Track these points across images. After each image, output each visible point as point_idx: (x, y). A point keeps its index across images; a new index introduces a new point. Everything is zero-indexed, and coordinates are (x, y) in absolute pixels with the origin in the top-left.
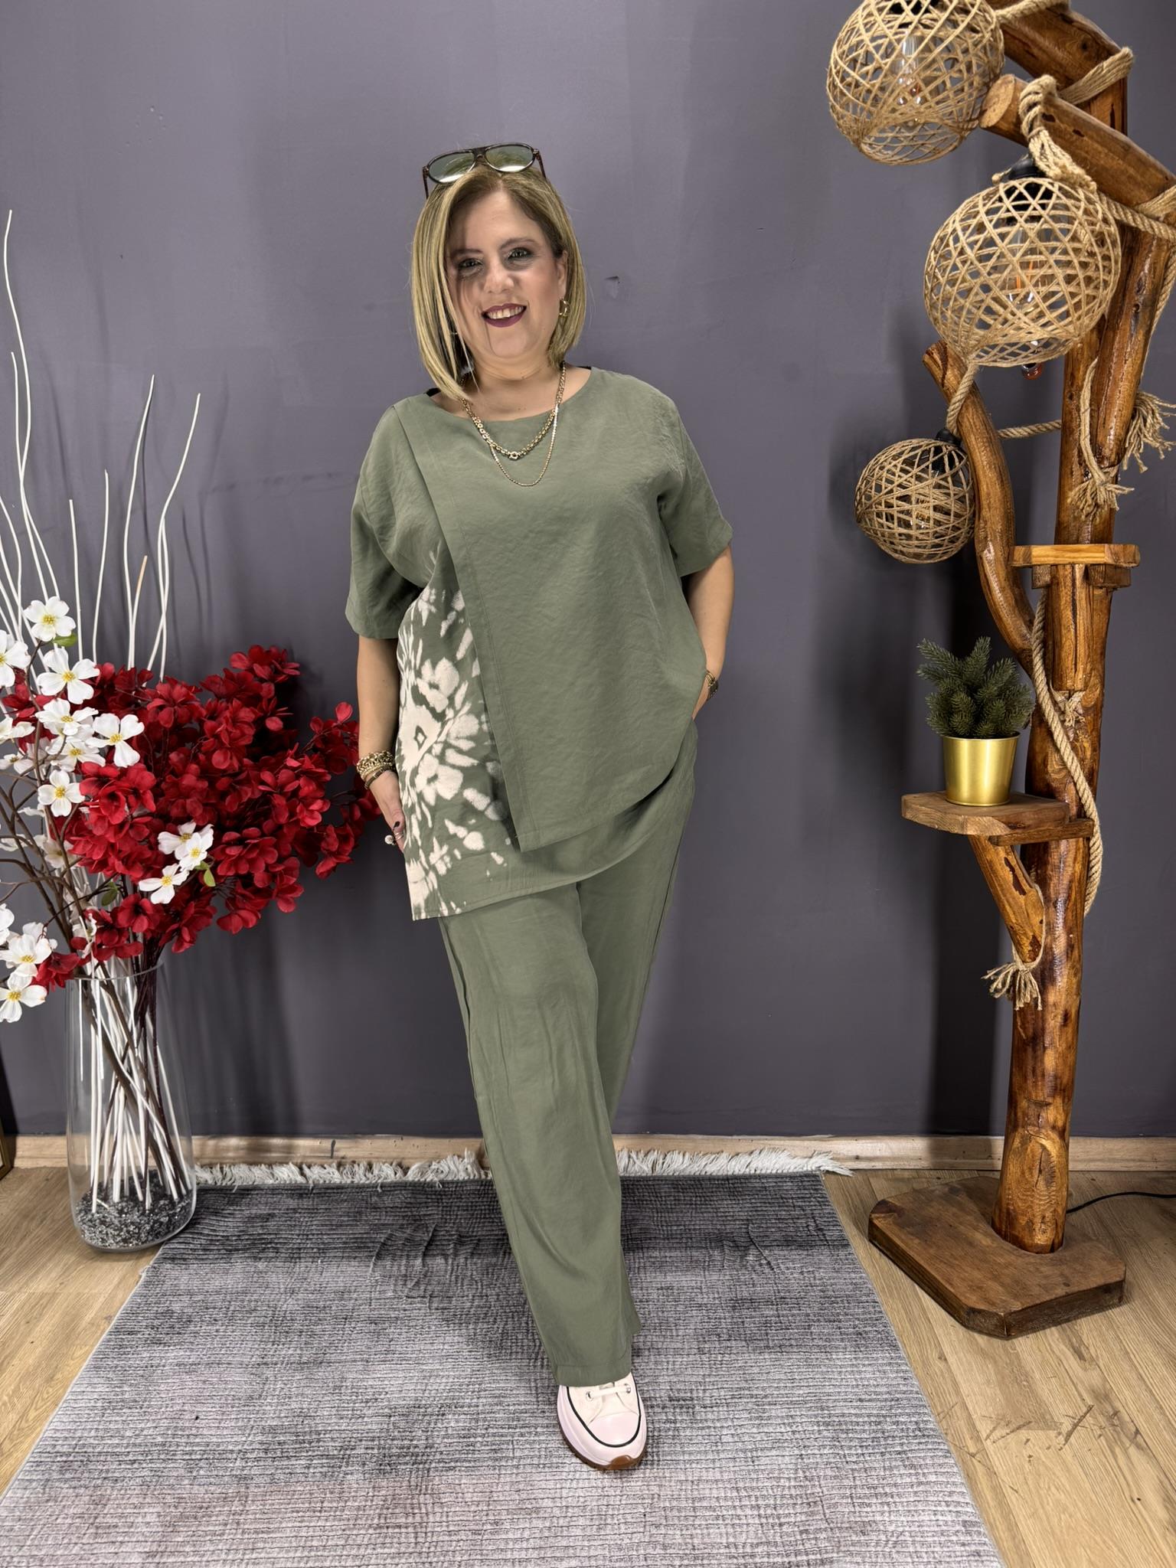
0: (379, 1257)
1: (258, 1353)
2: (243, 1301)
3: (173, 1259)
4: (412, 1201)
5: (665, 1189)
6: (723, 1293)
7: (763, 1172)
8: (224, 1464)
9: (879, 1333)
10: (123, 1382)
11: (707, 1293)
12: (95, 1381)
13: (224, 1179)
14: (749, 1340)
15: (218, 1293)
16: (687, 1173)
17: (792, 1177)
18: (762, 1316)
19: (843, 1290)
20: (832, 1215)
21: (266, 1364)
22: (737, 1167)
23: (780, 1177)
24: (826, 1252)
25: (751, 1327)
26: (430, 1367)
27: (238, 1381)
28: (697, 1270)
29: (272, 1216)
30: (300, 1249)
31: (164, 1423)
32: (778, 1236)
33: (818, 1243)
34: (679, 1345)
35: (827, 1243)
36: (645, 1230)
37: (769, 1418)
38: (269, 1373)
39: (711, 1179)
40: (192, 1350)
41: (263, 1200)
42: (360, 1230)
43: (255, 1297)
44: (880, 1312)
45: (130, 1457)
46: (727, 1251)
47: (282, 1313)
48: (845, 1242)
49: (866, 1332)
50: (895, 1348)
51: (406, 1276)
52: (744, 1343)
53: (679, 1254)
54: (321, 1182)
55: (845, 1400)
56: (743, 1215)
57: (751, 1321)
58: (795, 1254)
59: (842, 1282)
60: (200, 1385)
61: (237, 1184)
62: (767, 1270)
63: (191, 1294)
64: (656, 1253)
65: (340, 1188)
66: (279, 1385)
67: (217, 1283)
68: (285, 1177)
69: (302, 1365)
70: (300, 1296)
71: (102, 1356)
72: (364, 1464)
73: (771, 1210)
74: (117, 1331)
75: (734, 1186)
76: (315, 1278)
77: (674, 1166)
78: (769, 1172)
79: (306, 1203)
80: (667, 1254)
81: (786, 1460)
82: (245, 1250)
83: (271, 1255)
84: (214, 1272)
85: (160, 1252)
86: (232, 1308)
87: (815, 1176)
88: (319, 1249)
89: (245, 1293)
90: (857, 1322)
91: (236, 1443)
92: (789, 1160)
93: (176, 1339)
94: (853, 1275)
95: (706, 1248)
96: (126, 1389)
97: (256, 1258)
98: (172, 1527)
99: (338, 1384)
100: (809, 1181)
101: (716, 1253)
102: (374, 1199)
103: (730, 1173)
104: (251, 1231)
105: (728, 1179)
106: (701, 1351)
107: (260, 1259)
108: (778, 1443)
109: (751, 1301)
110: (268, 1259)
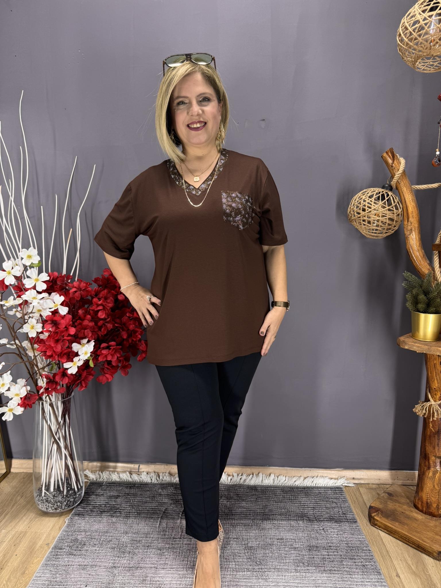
0: (162, 518)
1: (112, 562)
2: (106, 536)
3: (79, 515)
4: (175, 492)
5: (279, 492)
6: (305, 542)
7: (319, 485)
9: (372, 566)
10: (57, 573)
11: (298, 542)
12: (46, 571)
13: (100, 478)
14: (317, 566)
15: (96, 531)
16: (287, 485)
17: (331, 488)
18: (321, 555)
19: (355, 544)
20: (349, 507)
21: (115, 567)
22: (308, 483)
23: (326, 488)
24: (347, 524)
25: (317, 560)
26: (182, 573)
27: (104, 575)
28: (293, 531)
29: (119, 496)
30: (130, 512)
32: (327, 516)
33: (344, 520)
34: (286, 567)
35: (347, 521)
36: (271, 511)
38: (116, 571)
39: (297, 488)
40: (85, 559)
41: (115, 489)
42: (154, 505)
43: (111, 534)
44: (372, 556)
46: (305, 522)
47: (122, 543)
48: (355, 520)
49: (367, 565)
50: (379, 573)
51: (173, 527)
52: (314, 568)
53: (285, 523)
54: (139, 481)
56: (311, 505)
57: (318, 556)
58: (334, 525)
59: (355, 540)
60: (88, 576)
61: (105, 480)
62: (323, 532)
63: (85, 531)
64: (276, 522)
65: (146, 484)
66: (121, 578)
67: (96, 527)
68: (125, 478)
69: (130, 569)
70: (130, 535)
71: (49, 559)
73: (323, 503)
74: (55, 547)
75: (306, 491)
76: (135, 526)
77: (282, 481)
78: (321, 485)
79: (133, 491)
80: (281, 523)
82: (108, 512)
83: (118, 515)
84: (95, 522)
85: (73, 511)
86: (102, 540)
87: (341, 488)
88: (137, 513)
89: (107, 532)
90: (362, 560)
92: (329, 480)
93: (79, 553)
94: (359, 537)
95: (296, 520)
96: (58, 576)
97: (112, 516)
99: (145, 579)
100: (338, 490)
101: (301, 523)
102: (160, 490)
103: (305, 485)
104: (111, 503)
105: (304, 488)
106: (296, 571)
107: (114, 516)
109: (317, 547)
110: (117, 517)
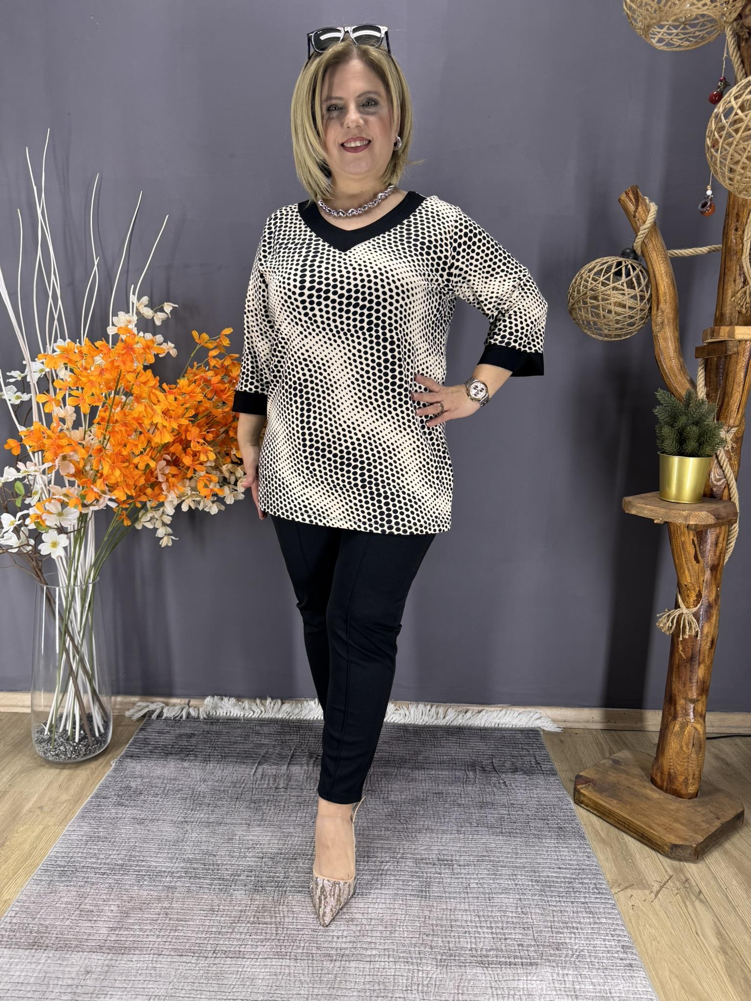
0: (259, 764)
1: (182, 815)
2: (174, 784)
3: (132, 757)
4: (281, 731)
5: (440, 733)
6: (475, 798)
7: (504, 726)
8: (159, 878)
10: (99, 826)
11: (465, 798)
12: (82, 824)
14: (490, 827)
15: (159, 778)
16: (455, 724)
17: (522, 731)
18: (499, 814)
19: (551, 801)
20: (547, 755)
21: (187, 822)
22: (487, 722)
23: (514, 730)
24: (542, 777)
25: (492, 820)
26: (288, 830)
27: (168, 831)
28: (459, 784)
29: (194, 735)
30: (210, 755)
31: (124, 852)
32: (511, 766)
33: (537, 772)
34: (445, 828)
35: (542, 772)
36: (426, 758)
37: (501, 875)
38: (188, 828)
39: (470, 728)
40: (142, 811)
41: (189, 724)
42: (248, 746)
43: (182, 782)
44: (575, 816)
45: (102, 871)
46: (478, 773)
47: (198, 793)
48: (554, 772)
49: (565, 828)
50: (583, 838)
51: (275, 775)
52: (486, 829)
53: (447, 773)
55: (549, 868)
56: (489, 752)
57: (492, 816)
58: (521, 778)
59: (551, 796)
60: (146, 832)
62: (503, 787)
63: (141, 777)
64: (433, 772)
65: (236, 719)
66: (194, 835)
67: (159, 771)
69: (209, 824)
70: (210, 783)
71: (86, 810)
72: (245, 885)
73: (507, 750)
74: (97, 796)
75: (484, 733)
76: (218, 773)
78: (507, 726)
79: (215, 728)
80: (440, 773)
81: (510, 900)
82: (176, 754)
83: (192, 758)
84: (156, 766)
86: (167, 788)
87: (537, 731)
88: (222, 756)
89: (175, 779)
90: (559, 821)
91: (168, 867)
93: (132, 803)
94: (558, 792)
95: (465, 770)
96: (101, 830)
97: (183, 760)
98: (126, 914)
99: (231, 837)
100: (532, 734)
101: (471, 773)
102: (258, 728)
103: (482, 726)
104: (180, 743)
105: (480, 730)
106: (459, 832)
107: (185, 760)
108: (506, 891)
109: (493, 804)
110: (190, 761)
